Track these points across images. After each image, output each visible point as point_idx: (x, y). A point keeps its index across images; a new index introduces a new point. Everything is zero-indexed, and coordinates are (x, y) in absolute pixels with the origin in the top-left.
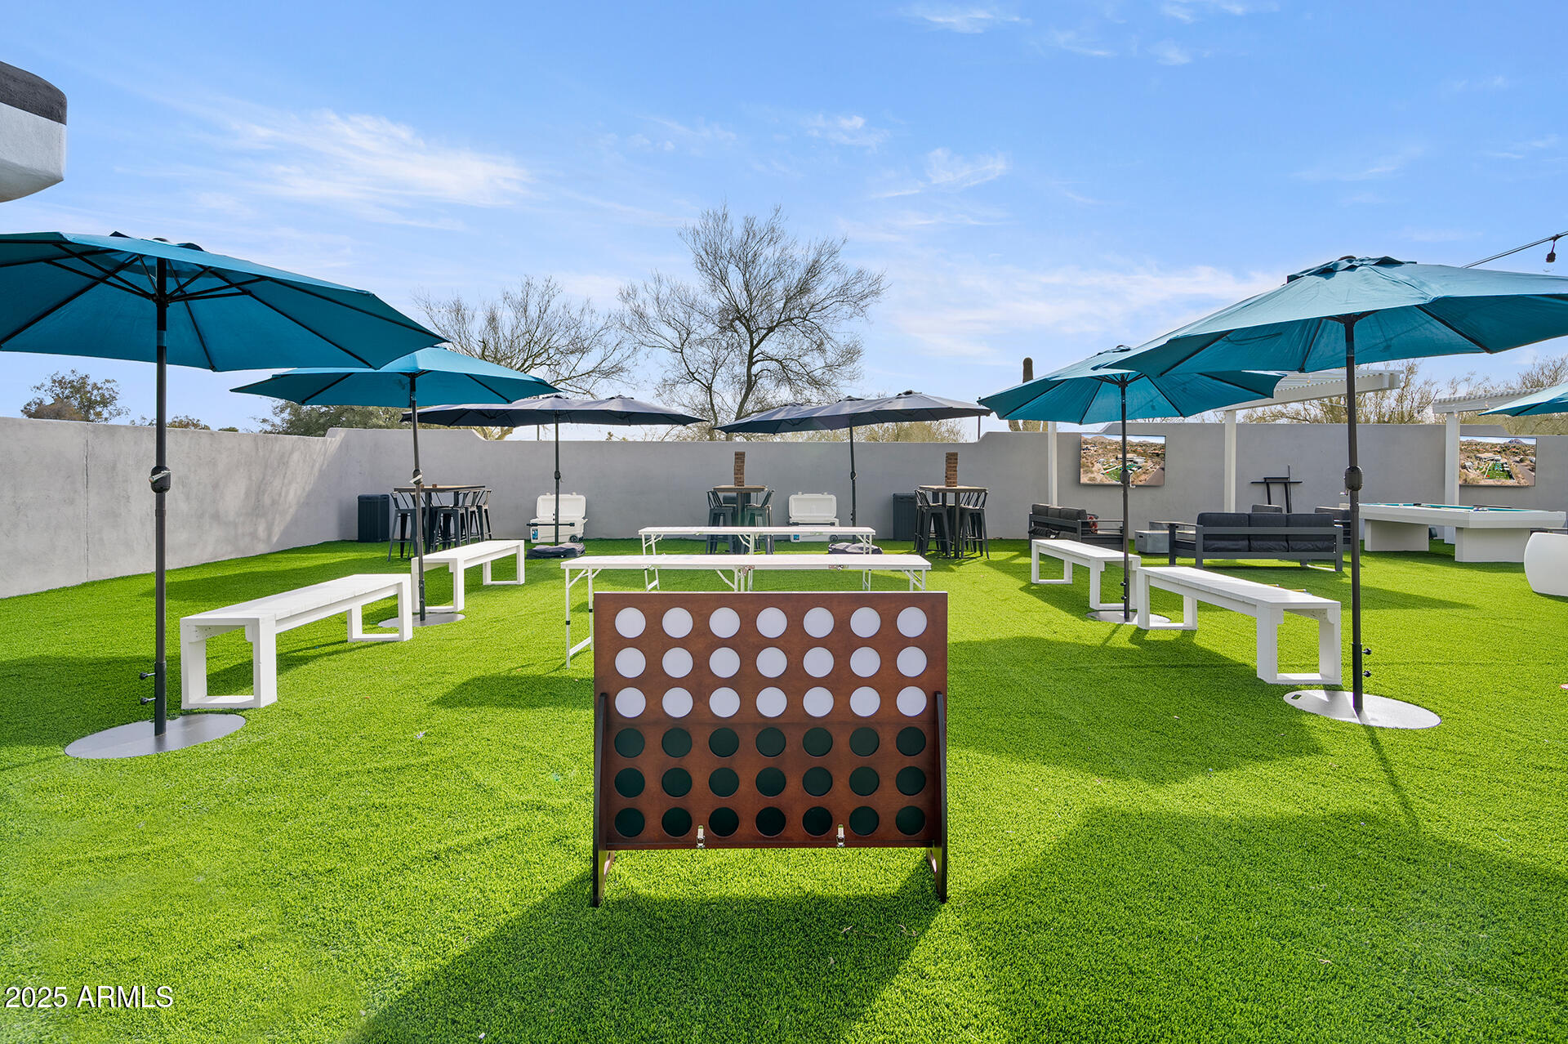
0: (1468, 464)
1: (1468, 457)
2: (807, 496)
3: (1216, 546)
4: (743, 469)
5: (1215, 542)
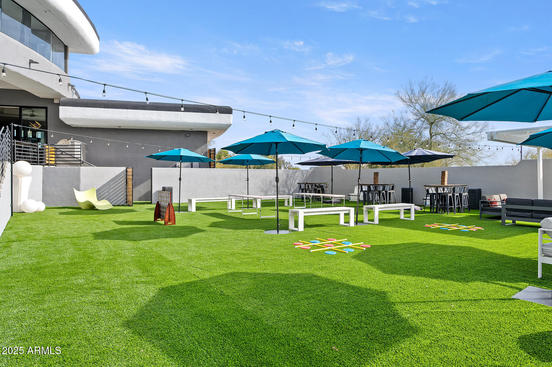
3: (512, 214)
4: (378, 178)
5: (512, 212)
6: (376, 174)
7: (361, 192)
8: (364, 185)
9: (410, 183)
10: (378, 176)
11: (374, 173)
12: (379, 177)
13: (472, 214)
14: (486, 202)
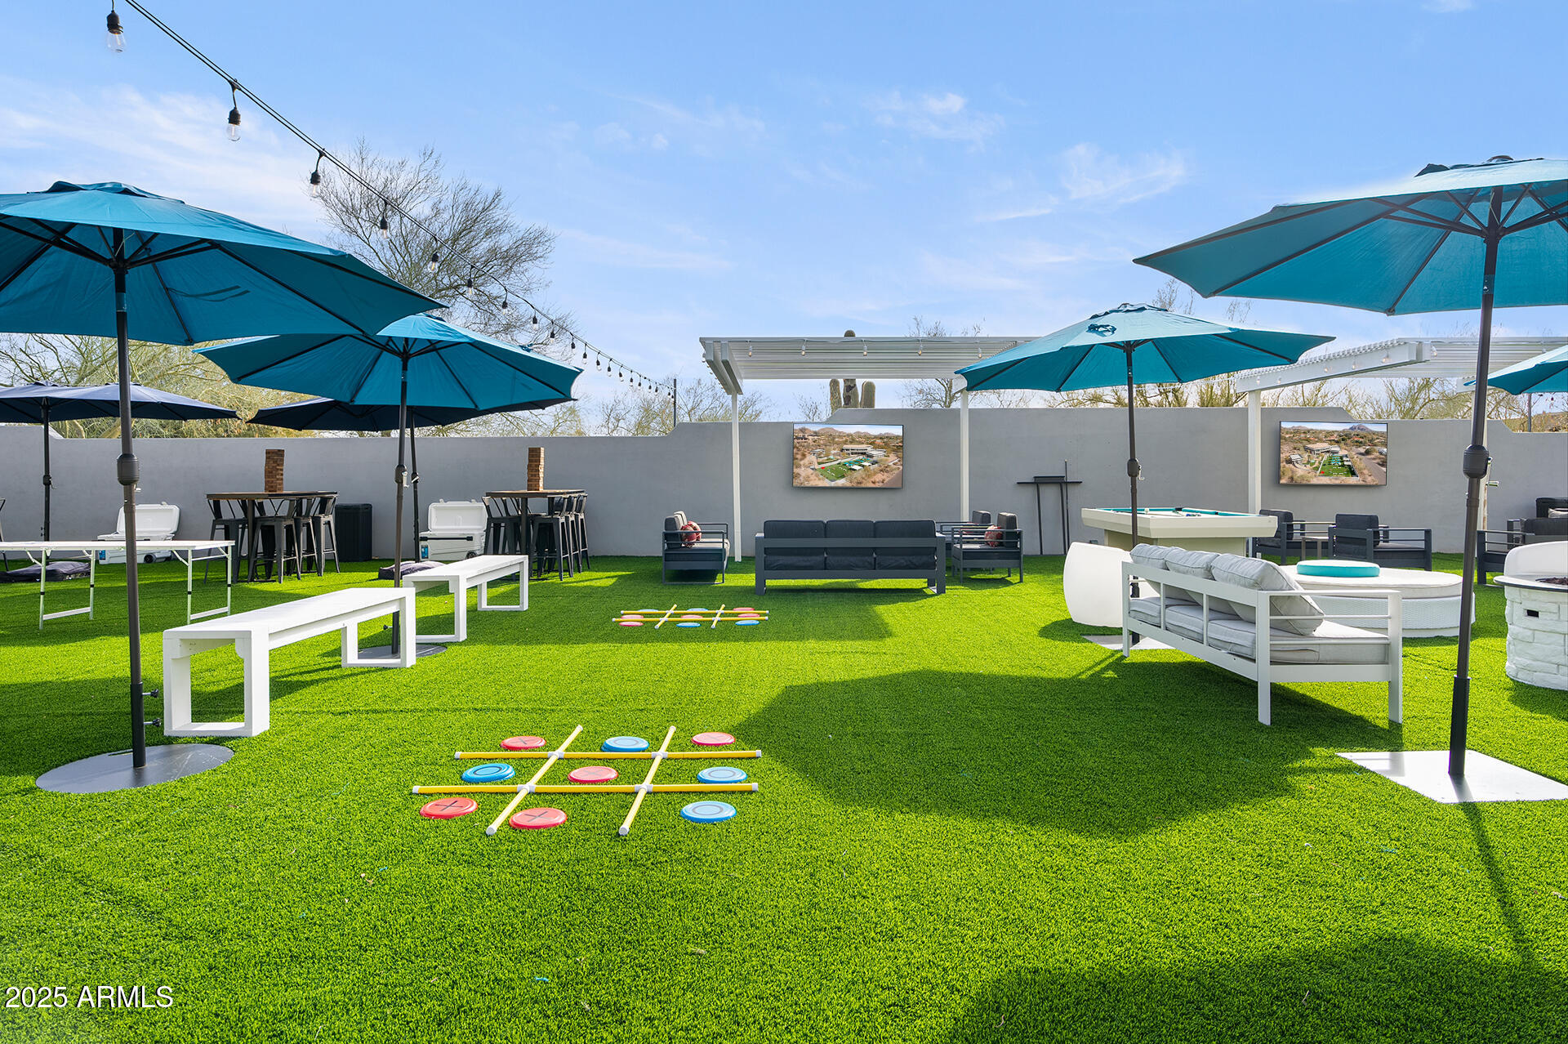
0: (1294, 457)
1: (1295, 449)
2: (450, 504)
3: (781, 562)
4: (282, 470)
5: (781, 558)
6: (275, 458)
7: (217, 527)
8: (228, 497)
9: (415, 487)
10: (282, 465)
11: (268, 452)
12: (284, 467)
13: (624, 573)
14: (676, 534)
